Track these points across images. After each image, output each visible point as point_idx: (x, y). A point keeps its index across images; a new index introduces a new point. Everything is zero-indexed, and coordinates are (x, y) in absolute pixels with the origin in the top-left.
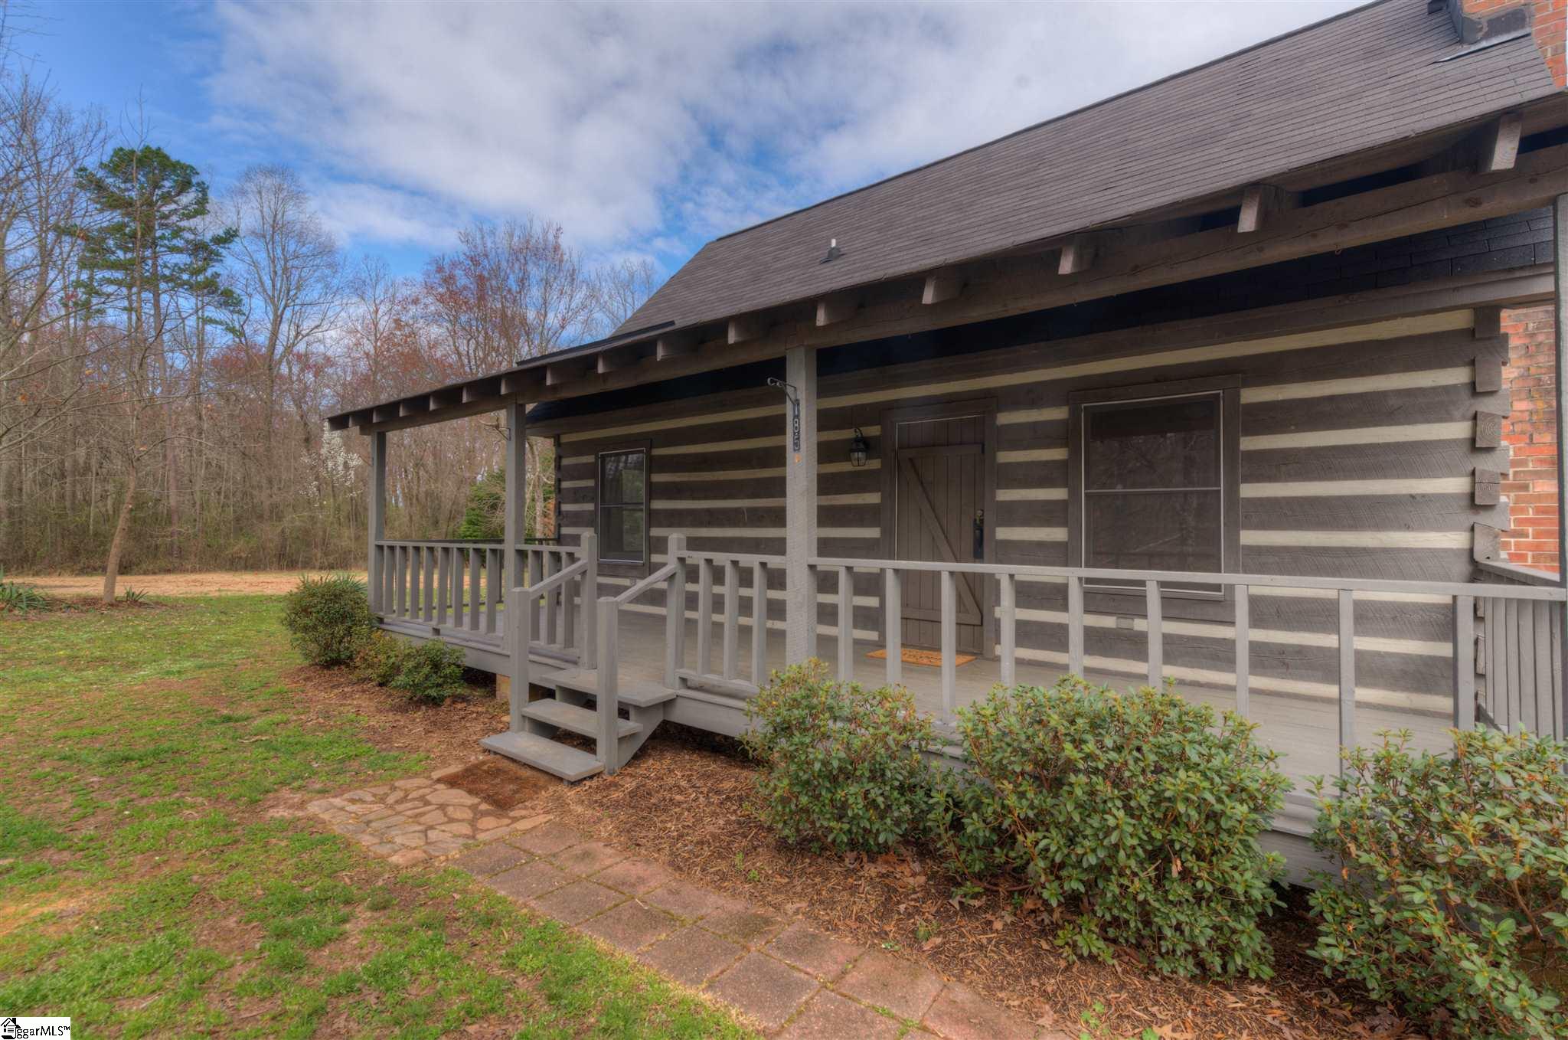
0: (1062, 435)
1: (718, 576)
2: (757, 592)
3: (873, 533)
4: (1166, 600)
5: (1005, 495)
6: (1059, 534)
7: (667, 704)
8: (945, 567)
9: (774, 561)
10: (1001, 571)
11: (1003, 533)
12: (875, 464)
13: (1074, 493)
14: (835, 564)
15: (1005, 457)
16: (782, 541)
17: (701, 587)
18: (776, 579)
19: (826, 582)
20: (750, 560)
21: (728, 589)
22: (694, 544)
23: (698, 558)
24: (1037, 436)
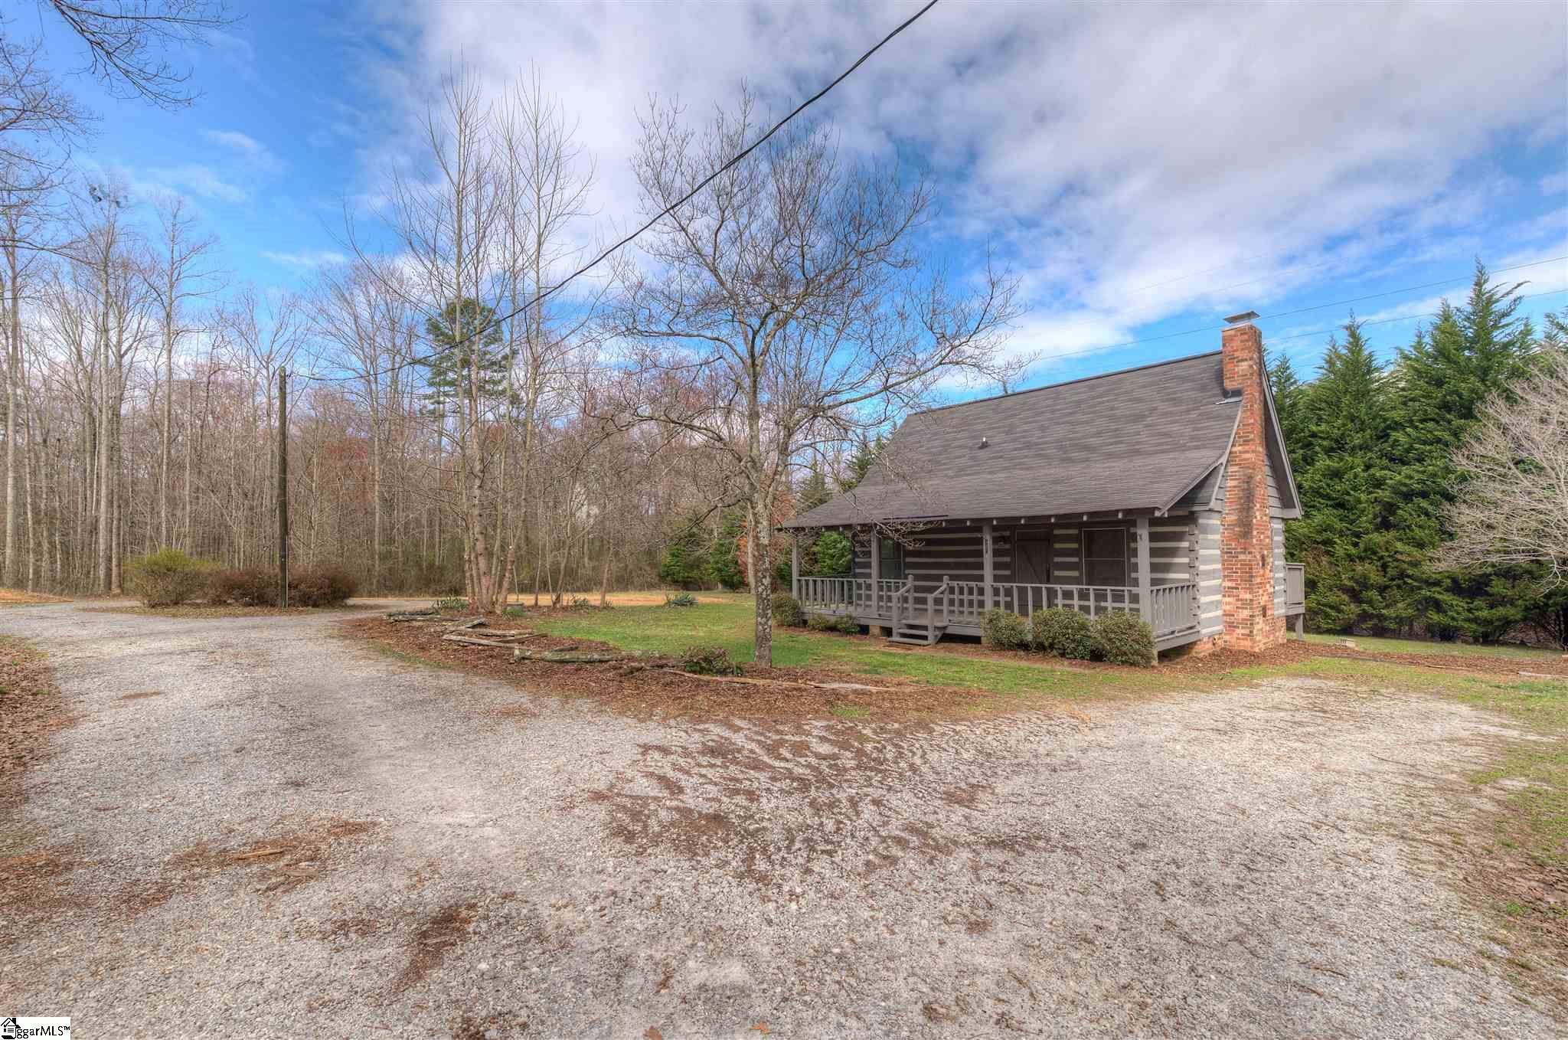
0: (1076, 539)
1: (961, 592)
2: (975, 597)
3: (1007, 573)
4: (1113, 595)
5: (1057, 559)
6: (1076, 574)
7: (945, 628)
8: (1043, 586)
9: (980, 584)
10: (1057, 587)
11: (1057, 573)
12: (1007, 546)
13: (1081, 560)
14: (1000, 585)
15: (1057, 546)
16: (983, 576)
17: (956, 596)
18: (981, 591)
19: (996, 592)
20: (973, 584)
21: (966, 597)
22: (952, 578)
23: (955, 584)
24: (1068, 539)
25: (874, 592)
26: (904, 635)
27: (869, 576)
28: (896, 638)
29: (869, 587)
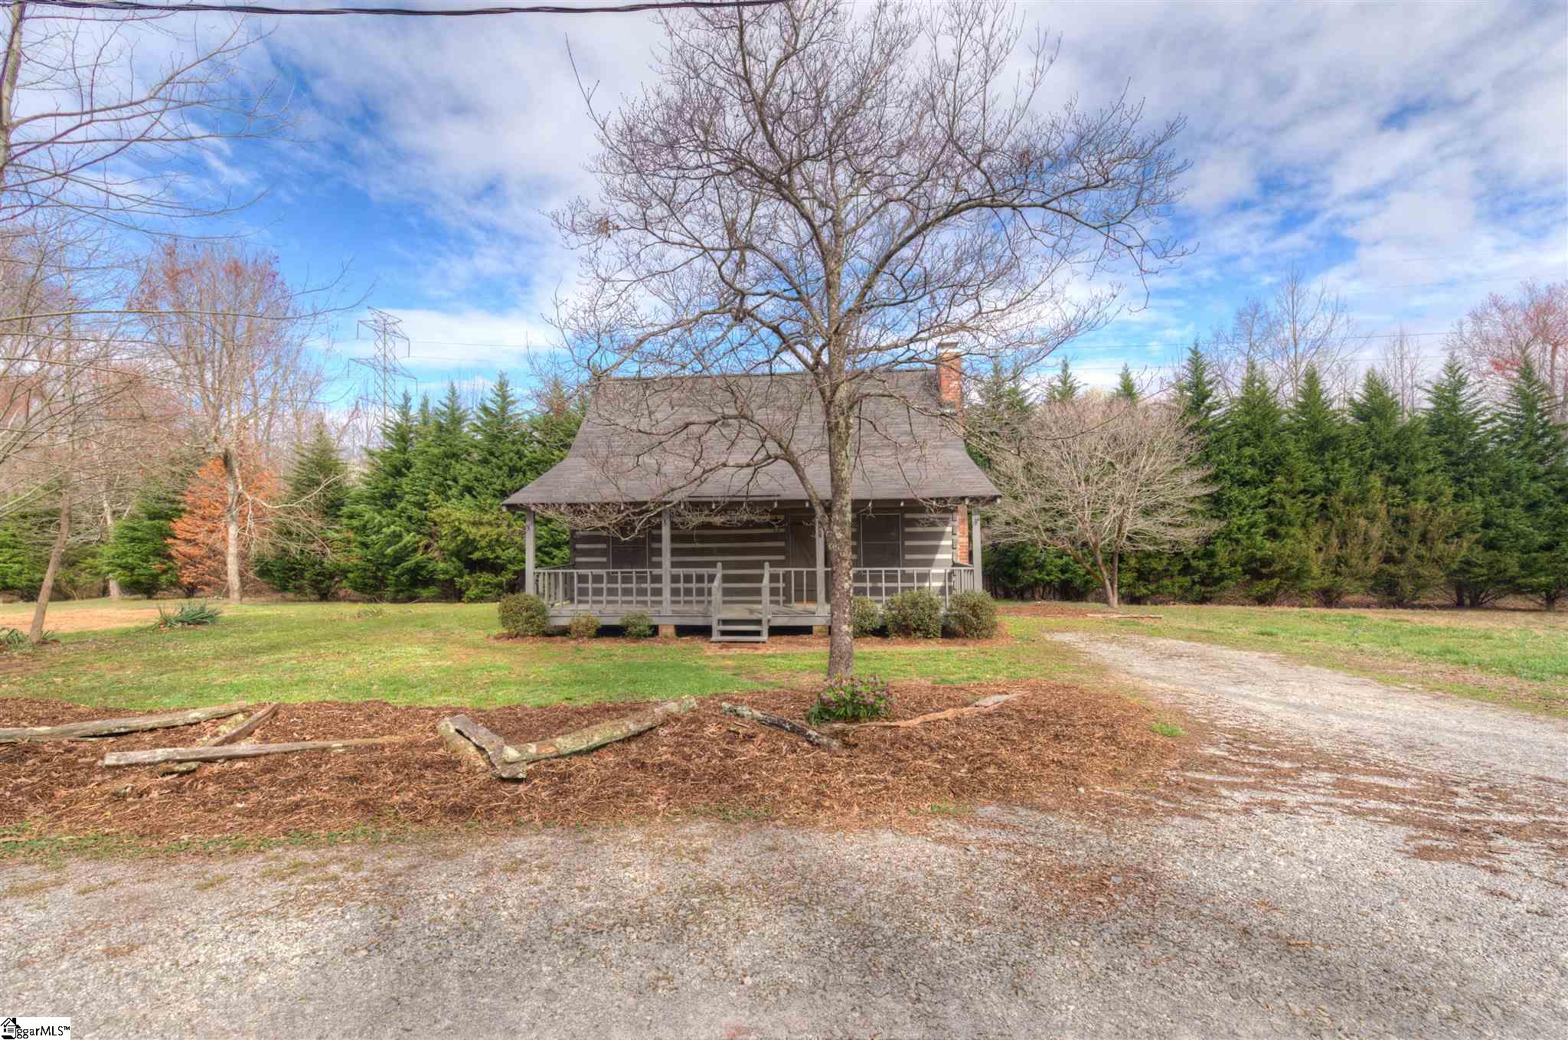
3: (782, 558)
12: (782, 530)
25: (666, 586)
26: (724, 633)
27: (659, 565)
28: (716, 637)
29: (657, 579)
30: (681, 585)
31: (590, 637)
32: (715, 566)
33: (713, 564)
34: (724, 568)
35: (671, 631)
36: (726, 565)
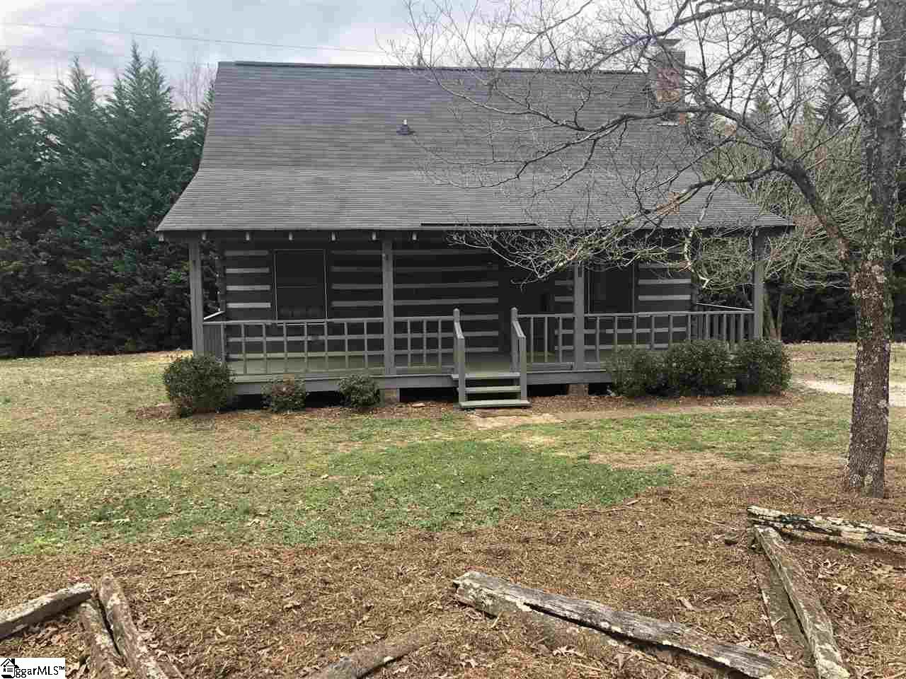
3: (496, 300)
5: (557, 283)
11: (557, 298)
12: (496, 268)
26: (473, 397)
28: (466, 402)
30: (409, 336)
31: (296, 409)
32: (451, 314)
33: (448, 310)
34: (462, 312)
35: (396, 395)
36: (465, 310)
